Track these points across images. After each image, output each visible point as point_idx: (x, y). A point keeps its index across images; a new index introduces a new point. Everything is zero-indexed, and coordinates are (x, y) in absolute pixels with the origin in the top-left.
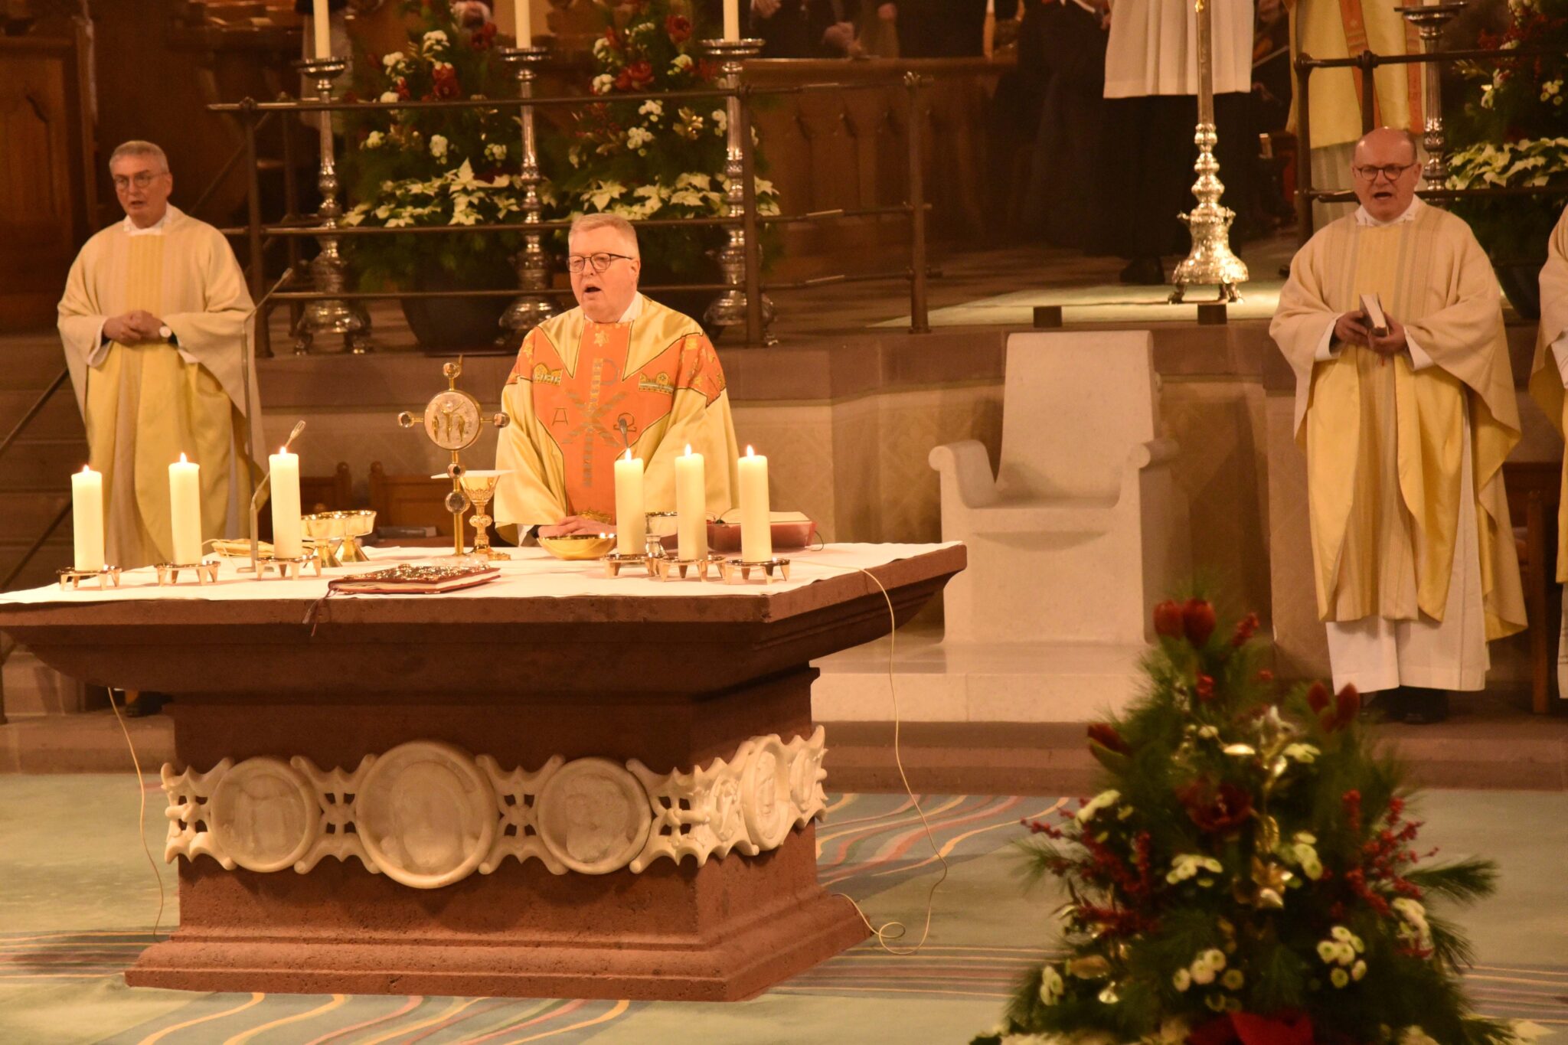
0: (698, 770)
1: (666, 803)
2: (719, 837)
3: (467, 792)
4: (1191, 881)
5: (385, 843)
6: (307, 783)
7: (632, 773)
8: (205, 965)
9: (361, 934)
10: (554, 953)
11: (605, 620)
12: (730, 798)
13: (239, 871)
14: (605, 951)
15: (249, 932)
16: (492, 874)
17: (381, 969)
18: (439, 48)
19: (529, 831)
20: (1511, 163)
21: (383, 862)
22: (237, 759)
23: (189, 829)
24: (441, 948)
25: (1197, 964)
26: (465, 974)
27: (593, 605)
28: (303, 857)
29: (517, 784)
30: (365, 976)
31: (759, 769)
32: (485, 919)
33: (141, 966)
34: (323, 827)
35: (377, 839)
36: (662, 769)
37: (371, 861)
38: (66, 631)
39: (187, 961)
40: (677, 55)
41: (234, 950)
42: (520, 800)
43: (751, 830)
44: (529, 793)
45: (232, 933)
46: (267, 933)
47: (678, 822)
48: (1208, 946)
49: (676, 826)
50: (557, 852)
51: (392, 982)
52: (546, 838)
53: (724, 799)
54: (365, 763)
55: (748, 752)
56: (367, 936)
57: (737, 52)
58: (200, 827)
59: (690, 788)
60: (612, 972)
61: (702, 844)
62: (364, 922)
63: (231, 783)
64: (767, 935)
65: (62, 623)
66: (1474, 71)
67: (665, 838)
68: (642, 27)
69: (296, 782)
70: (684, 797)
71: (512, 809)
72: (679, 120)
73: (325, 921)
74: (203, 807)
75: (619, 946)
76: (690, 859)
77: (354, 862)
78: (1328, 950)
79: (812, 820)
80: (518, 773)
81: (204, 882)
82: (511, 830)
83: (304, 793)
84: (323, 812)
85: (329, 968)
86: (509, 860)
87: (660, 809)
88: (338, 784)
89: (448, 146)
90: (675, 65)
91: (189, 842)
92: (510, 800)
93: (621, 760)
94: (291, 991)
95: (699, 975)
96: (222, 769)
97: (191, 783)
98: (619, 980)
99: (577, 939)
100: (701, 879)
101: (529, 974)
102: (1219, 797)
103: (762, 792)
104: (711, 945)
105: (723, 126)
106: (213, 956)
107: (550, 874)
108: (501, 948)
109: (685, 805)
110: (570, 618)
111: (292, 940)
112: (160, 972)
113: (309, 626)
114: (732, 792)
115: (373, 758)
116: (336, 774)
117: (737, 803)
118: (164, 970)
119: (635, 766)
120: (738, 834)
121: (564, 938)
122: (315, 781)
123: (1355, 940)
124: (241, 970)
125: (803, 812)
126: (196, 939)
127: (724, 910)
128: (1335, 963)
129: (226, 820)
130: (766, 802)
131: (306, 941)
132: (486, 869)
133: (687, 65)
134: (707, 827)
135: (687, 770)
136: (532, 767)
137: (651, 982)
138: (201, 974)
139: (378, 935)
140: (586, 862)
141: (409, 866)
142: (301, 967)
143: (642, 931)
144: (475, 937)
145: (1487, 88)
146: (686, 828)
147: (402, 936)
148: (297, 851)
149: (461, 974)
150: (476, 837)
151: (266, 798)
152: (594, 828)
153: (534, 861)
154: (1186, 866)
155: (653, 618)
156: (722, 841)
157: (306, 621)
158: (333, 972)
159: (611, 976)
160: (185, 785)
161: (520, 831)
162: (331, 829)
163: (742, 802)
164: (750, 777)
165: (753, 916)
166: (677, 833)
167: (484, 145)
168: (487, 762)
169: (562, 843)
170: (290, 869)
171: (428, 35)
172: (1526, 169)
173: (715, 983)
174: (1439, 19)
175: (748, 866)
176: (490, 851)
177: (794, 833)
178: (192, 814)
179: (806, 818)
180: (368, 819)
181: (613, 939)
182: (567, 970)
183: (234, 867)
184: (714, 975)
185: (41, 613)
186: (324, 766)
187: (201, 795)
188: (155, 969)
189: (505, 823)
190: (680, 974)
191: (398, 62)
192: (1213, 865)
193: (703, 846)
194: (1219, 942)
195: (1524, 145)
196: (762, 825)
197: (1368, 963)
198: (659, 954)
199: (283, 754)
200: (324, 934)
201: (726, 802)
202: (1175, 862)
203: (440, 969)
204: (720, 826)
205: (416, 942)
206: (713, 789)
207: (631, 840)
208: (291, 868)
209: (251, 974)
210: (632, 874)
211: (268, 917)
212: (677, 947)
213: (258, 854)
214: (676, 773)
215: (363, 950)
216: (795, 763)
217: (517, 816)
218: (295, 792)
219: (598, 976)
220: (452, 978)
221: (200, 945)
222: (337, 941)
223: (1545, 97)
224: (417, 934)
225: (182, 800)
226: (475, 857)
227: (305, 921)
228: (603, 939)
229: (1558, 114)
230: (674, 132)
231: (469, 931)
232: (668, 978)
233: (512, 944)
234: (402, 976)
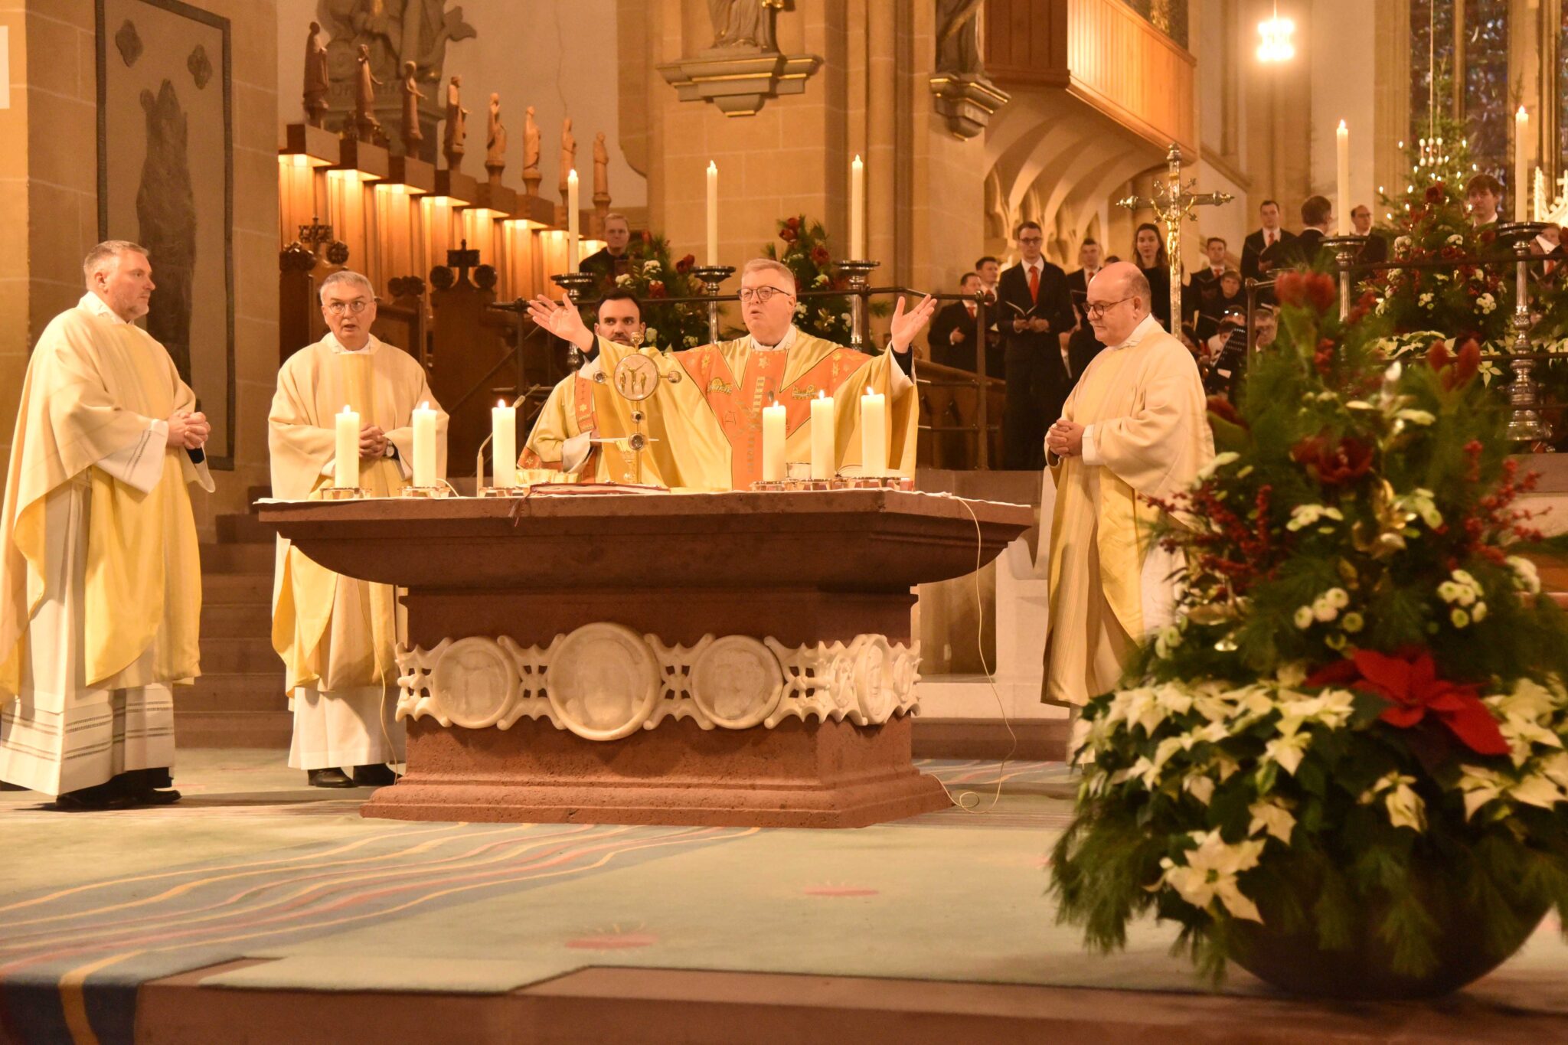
0: (822, 645)
1: (795, 671)
2: (836, 703)
3: (636, 663)
4: (1311, 528)
5: (569, 705)
6: (509, 657)
7: (768, 647)
8: (423, 801)
9: (548, 778)
10: (701, 793)
11: (750, 511)
12: (846, 675)
13: (454, 728)
14: (742, 791)
15: (460, 778)
16: (653, 730)
17: (563, 804)
18: (654, 271)
19: (685, 695)
20: (1399, 348)
21: (566, 719)
22: (455, 638)
23: (416, 695)
24: (612, 789)
25: (1319, 603)
26: (630, 808)
27: (741, 500)
28: (504, 716)
29: (677, 657)
30: (549, 809)
31: (870, 658)
32: (647, 767)
33: (373, 802)
34: (521, 693)
35: (563, 702)
36: (792, 644)
37: (558, 718)
38: (321, 525)
39: (409, 798)
40: (817, 274)
41: (446, 790)
42: (678, 670)
43: (862, 704)
44: (686, 664)
45: (446, 778)
46: (472, 778)
47: (804, 686)
48: (1330, 585)
49: (802, 690)
50: (707, 712)
51: (571, 814)
52: (697, 699)
53: (841, 675)
54: (555, 641)
55: (861, 643)
56: (553, 780)
57: (860, 268)
58: (424, 693)
59: (815, 659)
60: (747, 806)
61: (823, 705)
62: (550, 769)
63: (450, 658)
64: (873, 789)
65: (318, 519)
66: (1370, 289)
67: (794, 699)
68: (795, 256)
69: (501, 656)
70: (810, 667)
71: (672, 677)
72: (818, 317)
73: (521, 768)
74: (428, 677)
75: (753, 787)
76: (813, 717)
77: (544, 720)
78: (1448, 591)
79: (909, 712)
80: (678, 648)
81: (426, 737)
82: (670, 695)
83: (506, 663)
84: (521, 681)
85: (521, 804)
86: (668, 719)
87: (790, 677)
88: (534, 657)
89: (658, 335)
90: (817, 281)
91: (415, 704)
92: (670, 670)
93: (760, 637)
94: (490, 821)
95: (817, 809)
96: (444, 646)
97: (419, 658)
98: (752, 812)
99: (720, 782)
100: (821, 734)
101: (680, 808)
102: (1340, 449)
103: (872, 675)
104: (827, 788)
105: (848, 323)
106: (430, 794)
107: (699, 729)
108: (659, 789)
109: (810, 673)
110: (723, 511)
111: (493, 783)
112: (387, 807)
113: (513, 519)
114: (848, 669)
115: (562, 636)
116: (533, 650)
117: (852, 680)
118: (390, 805)
119: (771, 642)
120: (851, 706)
121: (709, 781)
122: (515, 654)
123: (1475, 585)
124: (451, 805)
125: (903, 702)
126: (418, 782)
127: (839, 765)
128: (1456, 604)
129: (445, 686)
130: (875, 685)
131: (504, 784)
132: (650, 725)
133: (825, 281)
134: (827, 693)
135: (812, 645)
136: (689, 644)
137: (778, 814)
138: (420, 808)
139: (562, 779)
140: (729, 719)
141: (588, 724)
142: (498, 803)
143: (773, 776)
144: (639, 780)
145: (1380, 301)
146: (810, 692)
147: (581, 780)
148: (501, 710)
149: (626, 808)
150: (643, 700)
151: (476, 668)
152: (737, 691)
153: (688, 720)
154: (1307, 514)
155: (789, 510)
156: (839, 707)
157: (511, 515)
158: (525, 806)
159: (747, 810)
160: (413, 659)
161: (677, 694)
162: (527, 694)
163: (856, 681)
164: (862, 661)
165: (861, 775)
166: (803, 696)
167: (682, 337)
168: (653, 639)
169: (710, 704)
170: (493, 727)
171: (647, 263)
172: (1409, 351)
173: (829, 815)
174: (1350, 245)
175: (859, 734)
176: (653, 710)
177: (894, 719)
178: (419, 682)
179: (905, 708)
180: (556, 684)
181: (748, 782)
182: (711, 805)
183: (450, 725)
184: (829, 809)
185: (302, 511)
186: (524, 645)
187: (426, 667)
188: (383, 804)
189: (665, 689)
190: (802, 807)
191: (626, 280)
192: (1333, 513)
193: (824, 706)
194: (1342, 582)
195: (1406, 337)
196: (872, 703)
197: (1488, 604)
198: (785, 793)
199: (492, 635)
200: (519, 778)
201: (843, 677)
202: (1294, 513)
203: (609, 805)
204: (838, 694)
205: (592, 784)
206: (834, 663)
207: (765, 702)
208: (495, 726)
209: (458, 808)
210: (766, 729)
211: (475, 765)
212: (800, 788)
213: (468, 714)
214: (803, 647)
215: (550, 791)
216: (898, 661)
217: (675, 683)
218: (499, 664)
219: (736, 809)
220: (618, 811)
221: (420, 787)
222: (529, 784)
223: (1421, 304)
224: (593, 779)
225: (411, 672)
226: (640, 715)
227: (504, 768)
228: (741, 782)
229: (1430, 316)
230: (815, 326)
231: (634, 776)
232: (793, 810)
233: (668, 786)
234: (578, 809)
